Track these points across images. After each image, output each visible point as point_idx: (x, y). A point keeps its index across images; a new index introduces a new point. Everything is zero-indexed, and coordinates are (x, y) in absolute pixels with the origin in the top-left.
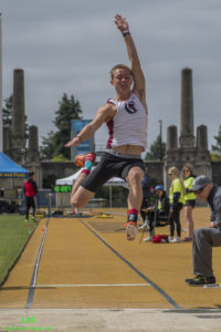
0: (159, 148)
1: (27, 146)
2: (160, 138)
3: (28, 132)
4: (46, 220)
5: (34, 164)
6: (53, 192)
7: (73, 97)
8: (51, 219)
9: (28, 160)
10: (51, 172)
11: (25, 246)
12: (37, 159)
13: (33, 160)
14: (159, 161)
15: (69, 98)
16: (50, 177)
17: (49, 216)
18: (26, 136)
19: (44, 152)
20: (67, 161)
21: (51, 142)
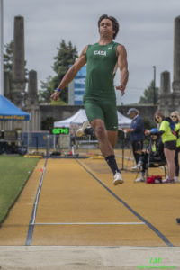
0: (152, 93)
1: (26, 90)
2: (153, 84)
3: (27, 77)
4: (44, 160)
5: (33, 107)
6: (51, 133)
7: (70, 44)
8: (50, 160)
9: (27, 103)
10: (49, 115)
11: (24, 185)
12: (36, 103)
13: (32, 103)
14: (152, 105)
15: (67, 45)
16: (48, 119)
17: (47, 157)
18: (26, 81)
19: (43, 96)
20: (65, 104)
21: (49, 86)
